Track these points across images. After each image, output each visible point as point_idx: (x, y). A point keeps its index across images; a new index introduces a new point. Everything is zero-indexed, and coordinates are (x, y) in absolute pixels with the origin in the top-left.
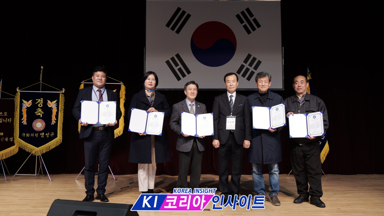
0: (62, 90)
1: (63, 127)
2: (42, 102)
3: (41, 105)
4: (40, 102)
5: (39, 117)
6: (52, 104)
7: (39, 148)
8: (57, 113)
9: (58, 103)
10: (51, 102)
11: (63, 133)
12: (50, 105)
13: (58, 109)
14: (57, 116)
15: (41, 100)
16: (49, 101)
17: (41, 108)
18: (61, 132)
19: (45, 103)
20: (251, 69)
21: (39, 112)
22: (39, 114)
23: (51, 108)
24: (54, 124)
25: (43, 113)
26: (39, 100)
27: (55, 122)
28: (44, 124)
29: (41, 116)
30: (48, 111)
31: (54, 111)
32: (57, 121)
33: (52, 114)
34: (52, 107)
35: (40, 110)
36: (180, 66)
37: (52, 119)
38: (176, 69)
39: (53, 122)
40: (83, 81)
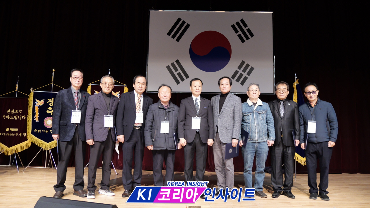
3: (51, 104)
5: (49, 115)
7: (49, 143)
20: (245, 74)
21: (50, 111)
26: (50, 100)
38: (176, 73)
40: (91, 83)
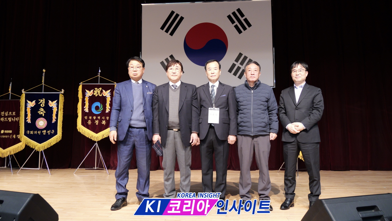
0: (62, 91)
1: (62, 125)
2: (44, 102)
3: (43, 105)
4: (42, 102)
5: (41, 116)
6: (53, 104)
7: (41, 144)
8: (57, 112)
9: (58, 103)
10: (52, 102)
11: (62, 130)
12: (51, 105)
13: (58, 108)
14: (57, 115)
15: (43, 100)
16: (50, 101)
17: (43, 108)
19: (47, 103)
21: (42, 112)
22: (42, 113)
23: (52, 108)
25: (45, 112)
26: (42, 100)
27: (55, 121)
28: (46, 122)
29: (43, 115)
30: (49, 110)
31: (55, 110)
32: (57, 120)
33: (52, 113)
34: (52, 107)
35: (42, 110)
37: (53, 118)
39: (54, 121)
40: (82, 82)
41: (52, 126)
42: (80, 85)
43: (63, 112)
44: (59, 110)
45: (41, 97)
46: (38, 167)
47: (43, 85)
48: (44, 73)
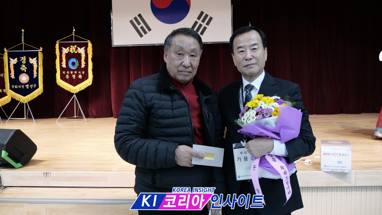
0: (40, 49)
1: (43, 79)
2: (25, 60)
3: (24, 62)
4: (23, 60)
5: (23, 72)
6: (33, 61)
7: (25, 97)
8: (38, 68)
9: (37, 59)
10: (32, 59)
11: (43, 84)
12: (31, 62)
13: (38, 65)
14: (37, 71)
15: (24, 57)
16: (30, 58)
17: (25, 64)
18: (42, 83)
19: (27, 60)
20: (204, 25)
21: (24, 68)
22: (24, 69)
23: (32, 65)
24: (35, 77)
25: (27, 68)
26: (23, 58)
27: (36, 76)
28: (28, 77)
29: (25, 71)
30: (30, 67)
31: (35, 66)
32: (38, 75)
33: (33, 69)
34: (33, 63)
35: (24, 66)
36: (142, 24)
37: (34, 73)
38: (139, 27)
39: (35, 76)
40: (58, 41)
41: (33, 81)
42: (56, 43)
43: (43, 68)
44: (39, 67)
45: (22, 54)
46: (24, 117)
47: (22, 44)
48: (23, 33)
